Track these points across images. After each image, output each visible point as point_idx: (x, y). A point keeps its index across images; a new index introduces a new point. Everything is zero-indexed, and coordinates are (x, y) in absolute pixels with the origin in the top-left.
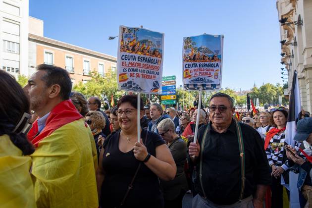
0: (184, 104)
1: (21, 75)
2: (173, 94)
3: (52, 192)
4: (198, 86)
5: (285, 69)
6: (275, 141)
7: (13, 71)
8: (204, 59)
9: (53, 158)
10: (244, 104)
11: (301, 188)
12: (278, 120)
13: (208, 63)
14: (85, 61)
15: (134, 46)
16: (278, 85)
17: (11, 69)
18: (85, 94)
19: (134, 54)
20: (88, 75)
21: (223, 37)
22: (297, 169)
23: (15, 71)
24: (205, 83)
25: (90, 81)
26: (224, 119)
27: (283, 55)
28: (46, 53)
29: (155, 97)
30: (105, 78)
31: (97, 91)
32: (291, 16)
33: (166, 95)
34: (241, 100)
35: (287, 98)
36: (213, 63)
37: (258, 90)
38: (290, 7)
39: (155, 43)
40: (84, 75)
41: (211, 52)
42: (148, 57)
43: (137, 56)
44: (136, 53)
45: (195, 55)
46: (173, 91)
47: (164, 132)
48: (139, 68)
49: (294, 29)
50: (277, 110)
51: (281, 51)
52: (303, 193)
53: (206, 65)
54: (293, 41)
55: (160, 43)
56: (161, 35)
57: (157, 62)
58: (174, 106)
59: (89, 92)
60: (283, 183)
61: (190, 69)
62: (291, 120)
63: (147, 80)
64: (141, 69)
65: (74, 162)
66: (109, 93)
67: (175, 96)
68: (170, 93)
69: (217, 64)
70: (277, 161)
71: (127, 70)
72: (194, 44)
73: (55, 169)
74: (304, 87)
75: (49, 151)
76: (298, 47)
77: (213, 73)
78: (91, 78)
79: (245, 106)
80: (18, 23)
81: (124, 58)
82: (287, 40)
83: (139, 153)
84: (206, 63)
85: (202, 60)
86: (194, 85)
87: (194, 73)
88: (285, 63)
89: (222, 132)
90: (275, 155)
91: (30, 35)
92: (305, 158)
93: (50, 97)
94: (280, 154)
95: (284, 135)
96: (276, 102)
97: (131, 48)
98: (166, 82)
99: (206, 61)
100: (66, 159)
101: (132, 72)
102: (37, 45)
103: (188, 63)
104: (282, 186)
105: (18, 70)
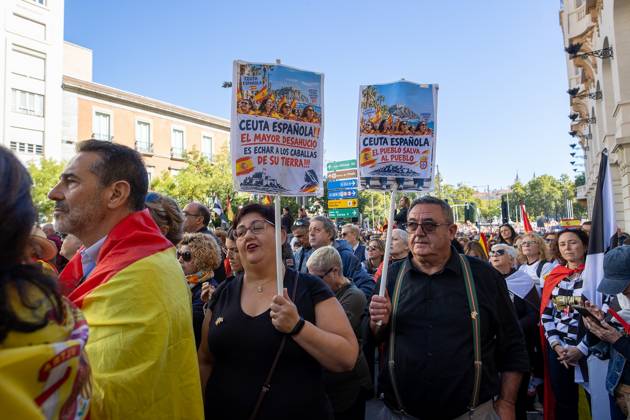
0: (373, 216)
1: (47, 158)
2: (352, 197)
3: (111, 398)
4: (388, 183)
5: (578, 146)
6: (563, 292)
7: (31, 151)
8: (400, 128)
9: (115, 329)
10: (495, 217)
11: (615, 391)
12: (569, 249)
13: (408, 137)
14: (175, 130)
15: (264, 102)
16: (565, 177)
17: (26, 146)
18: (175, 197)
19: (264, 118)
20: (181, 158)
21: (437, 89)
22: (605, 350)
23: (34, 150)
24: (401, 177)
25: (185, 170)
26: (432, 246)
27: (573, 117)
28: (98, 114)
29: (316, 203)
30: (216, 164)
31: (198, 191)
32: (588, 39)
33: (337, 198)
34: (490, 208)
35: (582, 204)
36: (418, 137)
37: (524, 189)
38: (587, 21)
39: (306, 94)
40: (172, 159)
41: (414, 116)
42: (292, 122)
43: (270, 121)
44: (269, 115)
45: (384, 121)
46: (351, 191)
47: (323, 273)
48: (275, 147)
49: (595, 66)
50: (566, 230)
51: (569, 110)
52: (619, 401)
53: (404, 141)
54: (593, 90)
55: (316, 94)
56: (316, 78)
57: (311, 133)
58: (355, 220)
59: (183, 193)
60: (578, 378)
61: (373, 147)
62: (594, 251)
63: (293, 169)
64: (279, 147)
65: (154, 336)
66: (223, 195)
67: (356, 200)
68: (345, 194)
69: (426, 139)
70: (566, 335)
71: (252, 150)
72: (381, 98)
73: (116, 350)
74: (617, 183)
75: (106, 314)
76: (603, 102)
77: (417, 158)
78: (186, 165)
79: (498, 221)
80: (42, 56)
81: (245, 126)
82: (582, 87)
83: (281, 317)
84: (404, 137)
85: (397, 132)
86: (381, 180)
87: (380, 157)
88: (578, 133)
89: (433, 271)
90: (562, 322)
91: (65, 78)
92: (621, 328)
93: (110, 205)
94: (573, 321)
95: (582, 282)
96: (560, 213)
97: (258, 106)
98: (338, 173)
99: (405, 134)
100: (140, 331)
101: (262, 155)
102: (79, 99)
103: (370, 136)
104: (577, 385)
105: (40, 149)
